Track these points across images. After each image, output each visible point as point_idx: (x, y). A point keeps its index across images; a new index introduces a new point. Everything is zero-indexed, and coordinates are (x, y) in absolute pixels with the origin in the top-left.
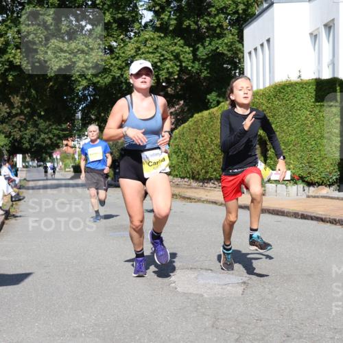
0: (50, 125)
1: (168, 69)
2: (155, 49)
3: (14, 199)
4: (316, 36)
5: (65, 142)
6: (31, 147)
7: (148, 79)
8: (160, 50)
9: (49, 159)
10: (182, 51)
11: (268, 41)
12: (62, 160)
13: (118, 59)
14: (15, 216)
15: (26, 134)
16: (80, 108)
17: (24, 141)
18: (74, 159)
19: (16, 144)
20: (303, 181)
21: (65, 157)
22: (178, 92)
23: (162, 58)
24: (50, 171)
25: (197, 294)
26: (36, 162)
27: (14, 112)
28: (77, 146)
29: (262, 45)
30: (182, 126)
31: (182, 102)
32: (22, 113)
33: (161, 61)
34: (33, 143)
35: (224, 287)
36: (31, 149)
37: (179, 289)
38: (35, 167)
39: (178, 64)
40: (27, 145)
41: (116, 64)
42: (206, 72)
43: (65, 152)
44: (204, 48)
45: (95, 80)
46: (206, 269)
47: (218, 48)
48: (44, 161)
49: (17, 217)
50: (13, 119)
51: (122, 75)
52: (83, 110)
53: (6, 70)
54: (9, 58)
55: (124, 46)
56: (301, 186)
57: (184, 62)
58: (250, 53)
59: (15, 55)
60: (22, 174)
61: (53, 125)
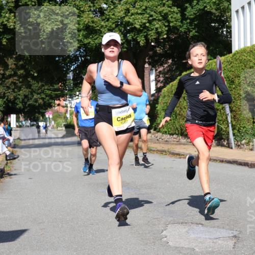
0: (43, 86)
1: (157, 29)
2: (144, 10)
3: (8, 158)
5: (57, 102)
6: (25, 107)
7: (115, 49)
8: (148, 11)
9: (41, 118)
10: (170, 11)
12: (54, 119)
13: (108, 20)
14: (9, 175)
15: (19, 95)
16: (72, 69)
17: (18, 102)
18: (66, 118)
19: (10, 105)
21: (57, 116)
22: (166, 51)
23: (151, 18)
24: (42, 131)
25: (188, 248)
26: (29, 121)
27: (8, 73)
28: (69, 106)
30: (171, 84)
31: (170, 61)
32: (15, 74)
33: (150, 22)
34: (26, 103)
35: (215, 241)
36: (24, 109)
37: (170, 243)
38: (28, 126)
39: (166, 24)
40: (20, 105)
41: (106, 26)
42: (194, 31)
43: (58, 112)
44: (192, 8)
45: (86, 41)
46: (197, 224)
47: (206, 7)
48: (37, 120)
49: (12, 175)
50: (7, 81)
52: (74, 70)
54: (3, 22)
55: (115, 7)
57: (173, 22)
58: (237, 12)
59: (9, 19)
60: (16, 134)
61: (46, 84)
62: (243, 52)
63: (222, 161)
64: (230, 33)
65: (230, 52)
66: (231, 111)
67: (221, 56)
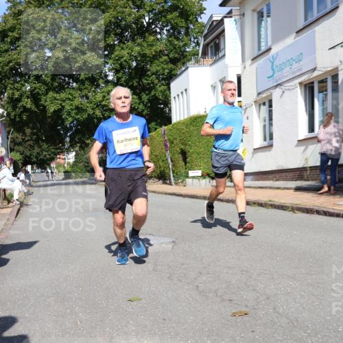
0: (49, 146)
4: (215, 87)
5: (58, 156)
6: (37, 161)
11: (186, 90)
12: (57, 168)
13: (91, 103)
14: (27, 205)
15: (34, 152)
16: (68, 135)
17: (32, 157)
18: (64, 167)
19: (27, 159)
20: (209, 177)
21: (59, 166)
26: (40, 170)
27: (26, 139)
28: (66, 158)
29: (182, 93)
32: (31, 139)
34: (38, 158)
35: (160, 245)
38: (39, 173)
40: (34, 159)
41: (90, 106)
43: (58, 163)
45: (77, 117)
47: (156, 94)
48: (45, 169)
50: (26, 143)
51: (94, 113)
52: (70, 136)
53: (22, 112)
55: (96, 94)
56: (208, 180)
58: (175, 98)
61: (51, 145)
62: (178, 123)
63: (166, 194)
64: (170, 110)
65: (170, 123)
66: (172, 161)
67: (165, 125)
